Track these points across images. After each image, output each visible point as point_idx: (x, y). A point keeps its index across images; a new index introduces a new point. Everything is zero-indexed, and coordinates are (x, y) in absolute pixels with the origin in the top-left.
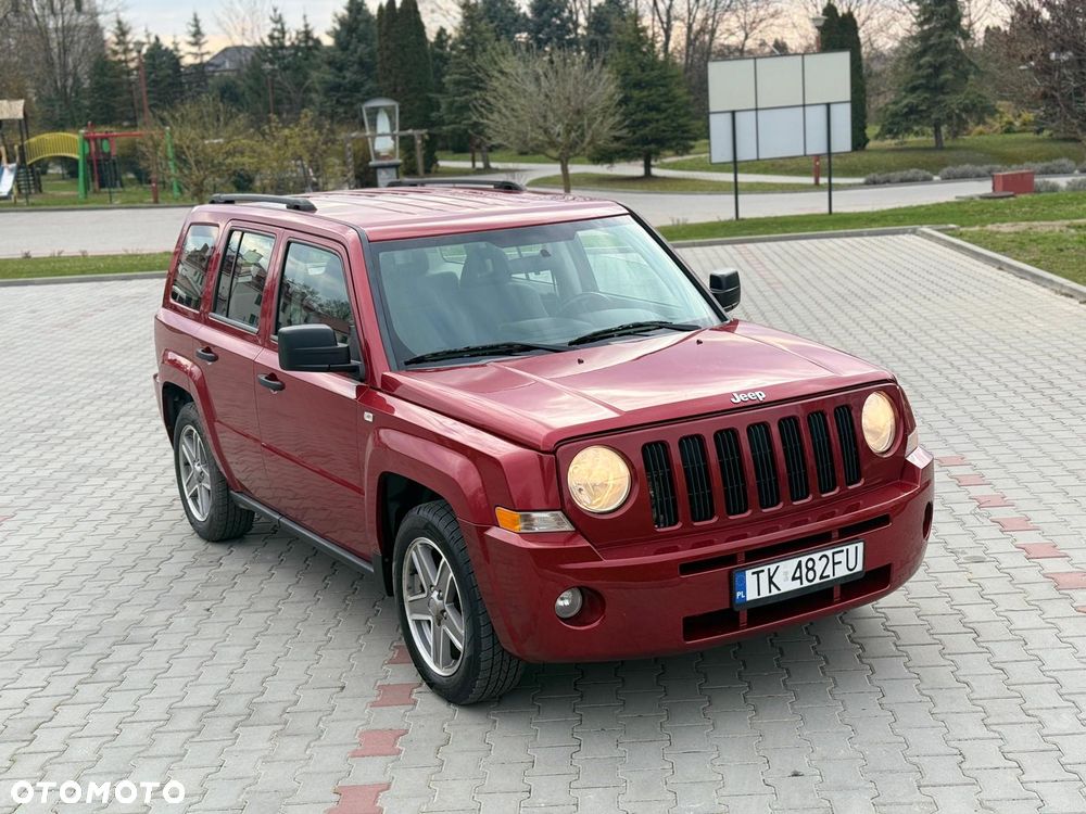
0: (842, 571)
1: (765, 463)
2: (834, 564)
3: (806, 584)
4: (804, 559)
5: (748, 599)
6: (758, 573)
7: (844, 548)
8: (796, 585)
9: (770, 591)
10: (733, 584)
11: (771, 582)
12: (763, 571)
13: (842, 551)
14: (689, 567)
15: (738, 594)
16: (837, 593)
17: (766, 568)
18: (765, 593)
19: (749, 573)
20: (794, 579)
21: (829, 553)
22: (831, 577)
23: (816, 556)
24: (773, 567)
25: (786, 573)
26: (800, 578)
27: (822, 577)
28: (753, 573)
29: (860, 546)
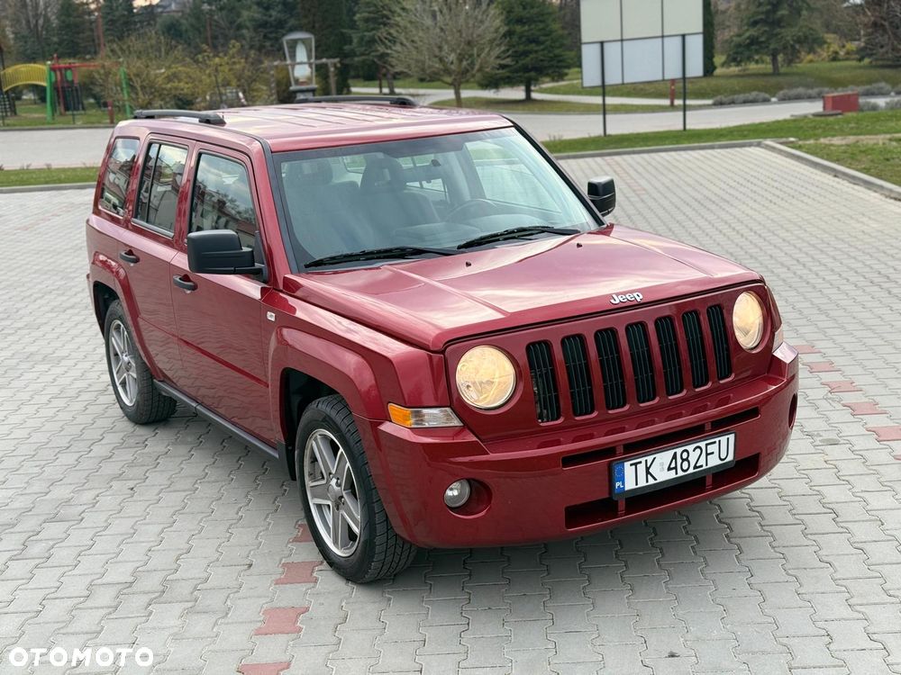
0: (714, 461)
1: (643, 359)
2: (707, 454)
3: (681, 473)
4: (679, 451)
5: (626, 489)
6: (636, 464)
7: (717, 440)
8: (672, 475)
9: (647, 481)
10: (612, 475)
11: (648, 472)
12: (640, 462)
13: (715, 442)
14: (570, 459)
15: (617, 484)
16: (709, 481)
17: (643, 460)
18: (642, 483)
19: (627, 465)
20: (669, 469)
21: (702, 444)
22: (704, 467)
23: (690, 448)
24: (650, 459)
25: (662, 464)
26: (676, 468)
27: (695, 467)
28: (631, 465)
29: (732, 437)
